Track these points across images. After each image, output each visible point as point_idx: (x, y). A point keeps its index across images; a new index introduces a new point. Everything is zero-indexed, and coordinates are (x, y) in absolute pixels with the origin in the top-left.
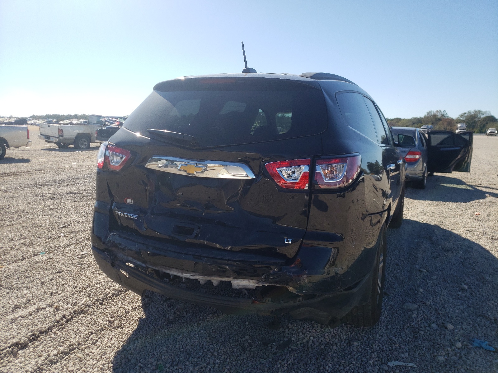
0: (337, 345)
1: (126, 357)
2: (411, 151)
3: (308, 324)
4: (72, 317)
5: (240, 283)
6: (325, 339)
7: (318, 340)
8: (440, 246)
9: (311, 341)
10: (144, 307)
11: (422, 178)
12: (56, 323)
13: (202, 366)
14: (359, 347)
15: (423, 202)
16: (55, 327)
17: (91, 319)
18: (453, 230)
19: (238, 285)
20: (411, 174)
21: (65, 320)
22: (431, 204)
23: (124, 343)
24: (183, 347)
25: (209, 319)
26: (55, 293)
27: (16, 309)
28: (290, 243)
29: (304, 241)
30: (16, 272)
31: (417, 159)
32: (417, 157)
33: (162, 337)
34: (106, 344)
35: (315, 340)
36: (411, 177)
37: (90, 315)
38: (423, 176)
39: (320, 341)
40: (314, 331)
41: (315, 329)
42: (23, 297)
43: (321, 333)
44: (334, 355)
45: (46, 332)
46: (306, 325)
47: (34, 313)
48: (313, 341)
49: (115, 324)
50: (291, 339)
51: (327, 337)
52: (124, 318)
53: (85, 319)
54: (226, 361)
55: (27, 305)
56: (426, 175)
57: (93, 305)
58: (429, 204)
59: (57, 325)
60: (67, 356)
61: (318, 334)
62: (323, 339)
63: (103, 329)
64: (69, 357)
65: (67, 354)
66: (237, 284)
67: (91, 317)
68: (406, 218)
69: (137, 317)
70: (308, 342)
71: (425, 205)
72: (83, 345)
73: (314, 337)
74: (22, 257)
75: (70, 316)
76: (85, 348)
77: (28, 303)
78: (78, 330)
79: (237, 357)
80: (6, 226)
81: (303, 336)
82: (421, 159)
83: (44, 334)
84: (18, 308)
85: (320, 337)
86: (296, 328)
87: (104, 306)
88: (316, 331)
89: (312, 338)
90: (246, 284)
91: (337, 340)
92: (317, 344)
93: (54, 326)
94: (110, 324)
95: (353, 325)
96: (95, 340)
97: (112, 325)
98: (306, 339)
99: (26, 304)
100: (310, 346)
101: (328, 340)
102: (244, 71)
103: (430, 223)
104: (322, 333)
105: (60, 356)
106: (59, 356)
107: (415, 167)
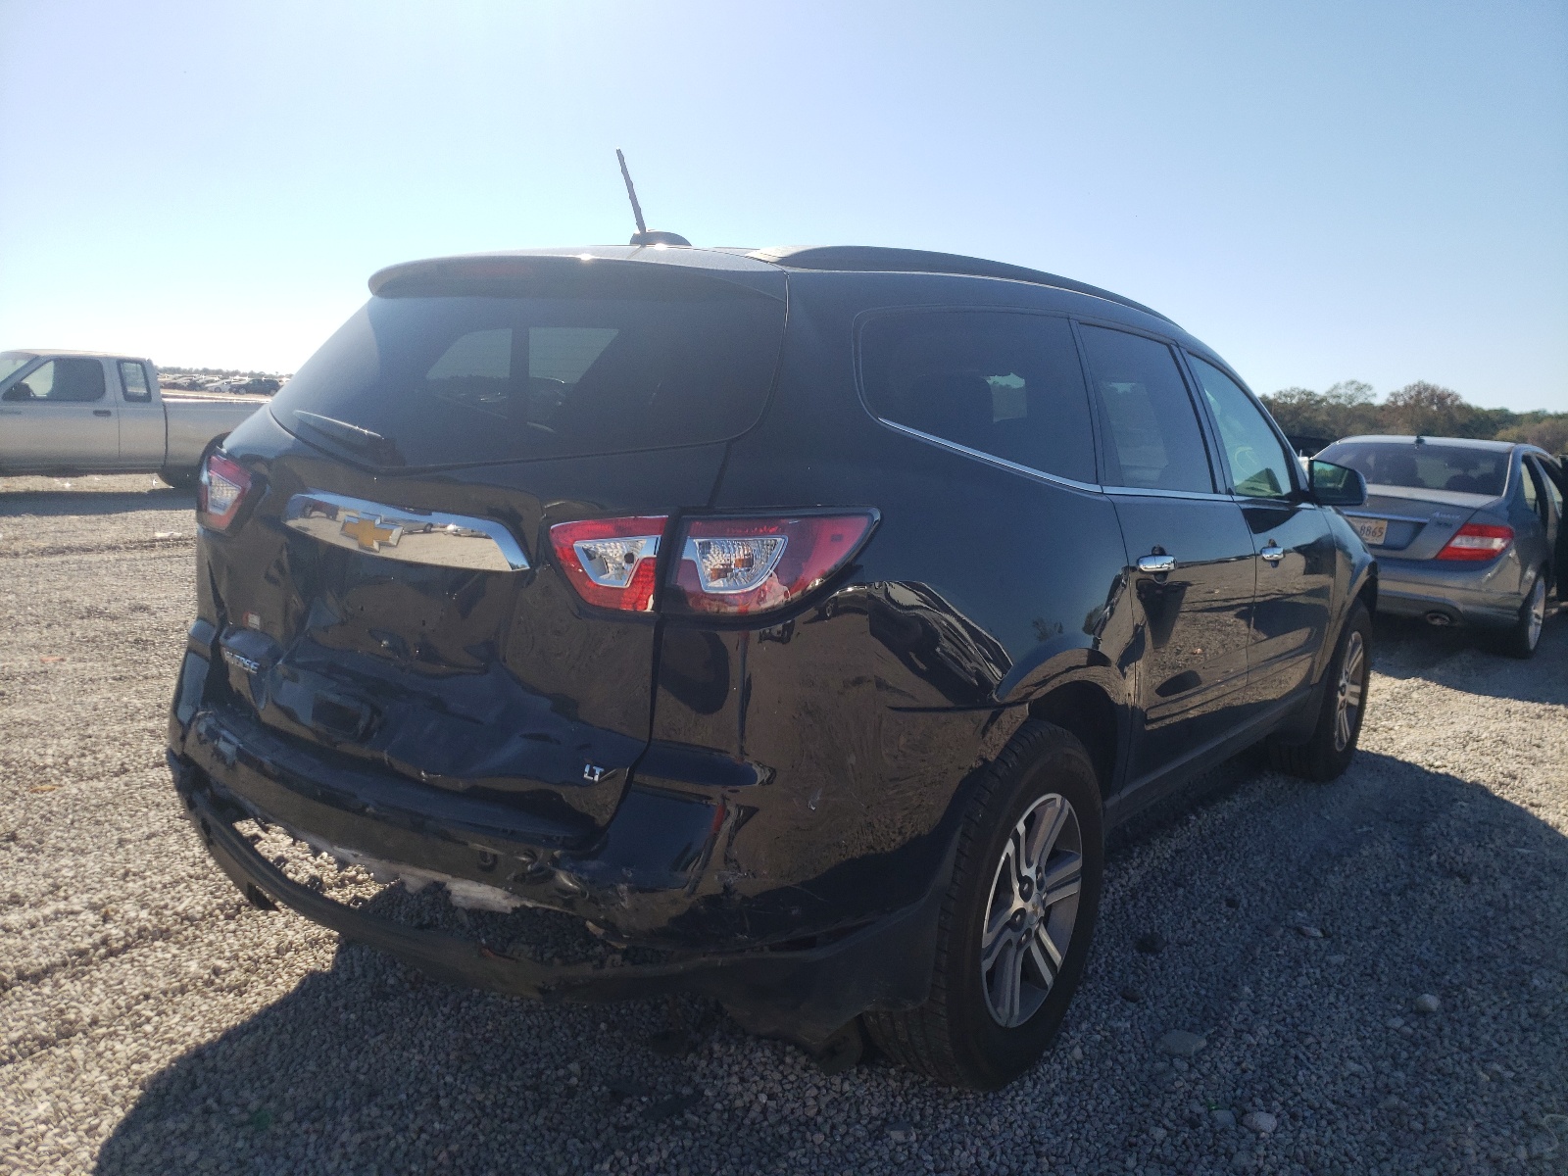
0: (835, 1132)
1: (191, 1078)
2: (1471, 522)
3: (768, 1053)
4: (127, 947)
5: (469, 892)
6: (804, 1105)
7: (782, 1106)
8: (1434, 857)
9: (757, 1108)
10: (342, 941)
11: (1517, 618)
12: (74, 957)
13: (382, 1132)
14: (899, 1149)
15: (1489, 700)
16: (69, 966)
17: (174, 956)
18: (1538, 806)
19: (465, 898)
20: (1466, 602)
21: (102, 951)
22: (1516, 712)
23: (215, 1036)
24: (369, 1070)
25: (494, 997)
26: (134, 875)
27: (10, 907)
28: (596, 778)
29: (637, 778)
30: (76, 805)
31: (1495, 551)
32: (1498, 544)
33: (330, 1032)
34: (166, 1032)
35: (772, 1104)
36: (1467, 612)
37: (178, 946)
38: (1524, 611)
39: (786, 1111)
40: (777, 1076)
41: (782, 1072)
42: (46, 876)
43: (799, 1087)
44: (805, 1161)
45: (37, 978)
46: (759, 1054)
47: (42, 923)
48: (765, 1110)
49: (227, 980)
50: (701, 1093)
51: (811, 1102)
52: (263, 966)
53: (161, 954)
54: (460, 1130)
55: (46, 898)
56: (1538, 610)
57: (203, 918)
58: (1508, 710)
59: (74, 962)
60: (44, 1051)
61: (788, 1087)
62: (797, 1105)
63: (183, 990)
64: (50, 1053)
65: (46, 1043)
66: (463, 894)
67: (177, 952)
68: (1384, 753)
69: (305, 967)
70: (747, 1109)
71: (1491, 712)
72: (101, 1027)
73: (770, 1097)
74: (118, 767)
75: (122, 943)
76: (104, 1036)
77: (51, 893)
78: (121, 982)
79: (503, 1121)
80: (141, 678)
81: (740, 1088)
82: (1512, 554)
83: (29, 982)
84: (18, 903)
85: (791, 1097)
86: (730, 1060)
87: (232, 926)
88: (785, 1077)
89: (763, 1098)
90: (486, 896)
91: (843, 1115)
92: (772, 1119)
93: (65, 964)
94: (213, 977)
95: (930, 1079)
96: (143, 1019)
97: (218, 981)
98: (746, 1099)
99: (43, 895)
100: (747, 1122)
101: (811, 1113)
102: (636, 240)
103: (1458, 776)
104: (801, 1085)
105: (25, 1048)
106: (21, 1046)
107: (1484, 581)
